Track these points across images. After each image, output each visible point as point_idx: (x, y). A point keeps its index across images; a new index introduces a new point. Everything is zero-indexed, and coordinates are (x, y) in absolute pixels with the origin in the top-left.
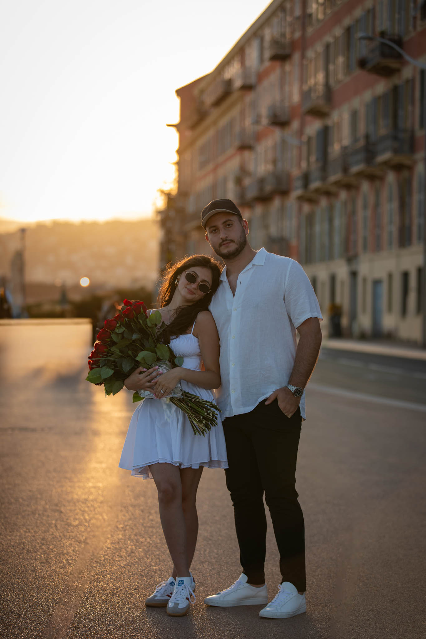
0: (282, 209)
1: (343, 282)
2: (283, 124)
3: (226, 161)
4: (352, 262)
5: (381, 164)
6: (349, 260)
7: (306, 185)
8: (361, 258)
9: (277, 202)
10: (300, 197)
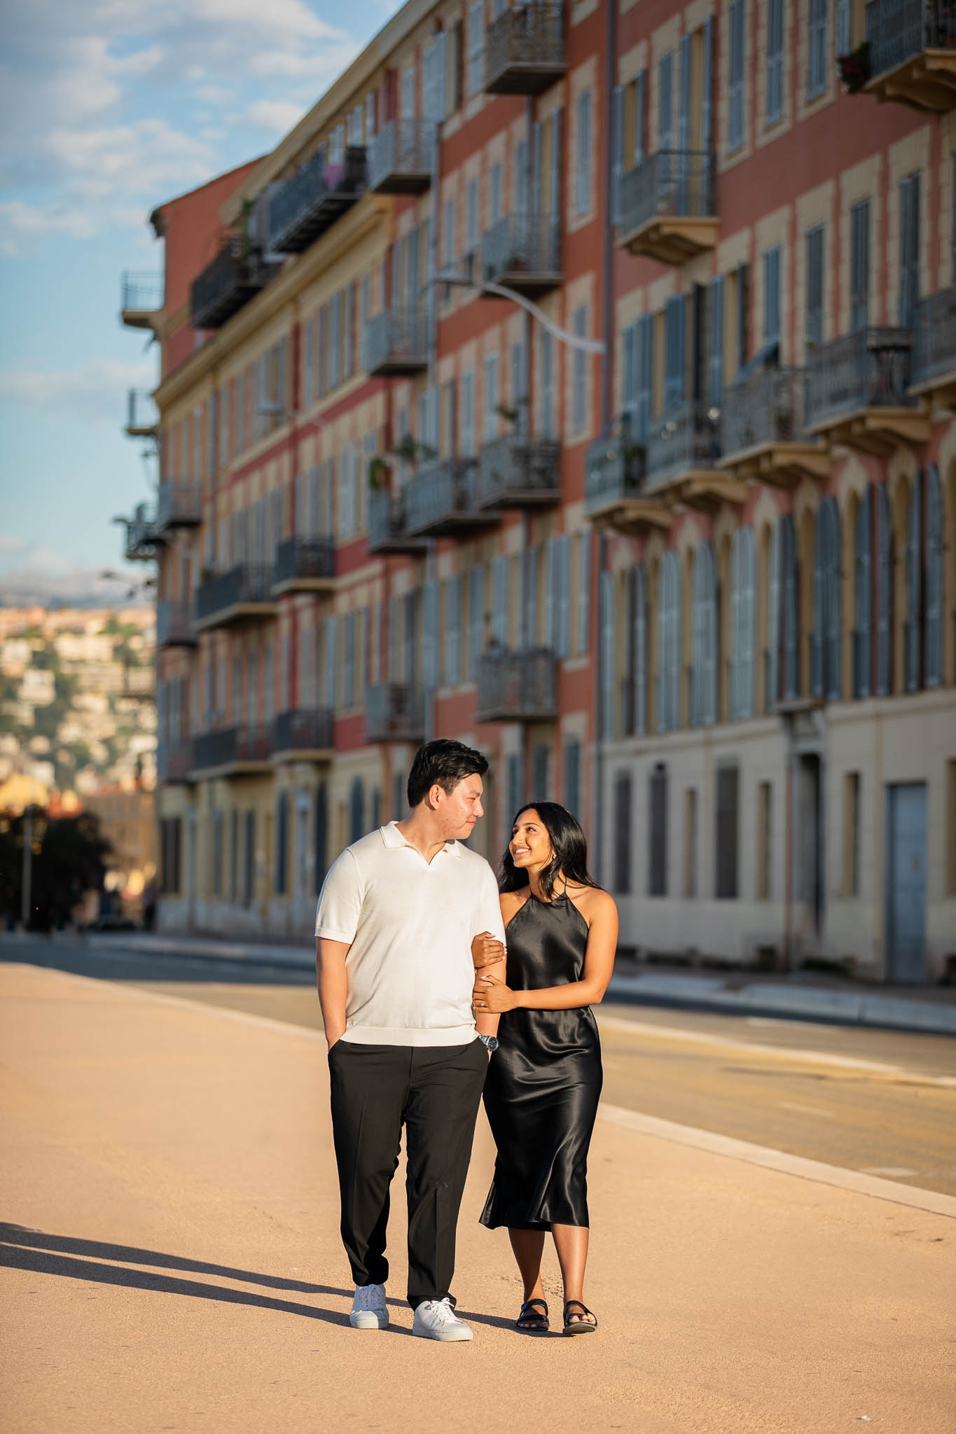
1: (766, 788)
2: (537, 292)
3: (331, 415)
4: (801, 725)
5: (928, 395)
6: (789, 717)
7: (632, 482)
8: (836, 710)
9: (514, 537)
10: (607, 518)
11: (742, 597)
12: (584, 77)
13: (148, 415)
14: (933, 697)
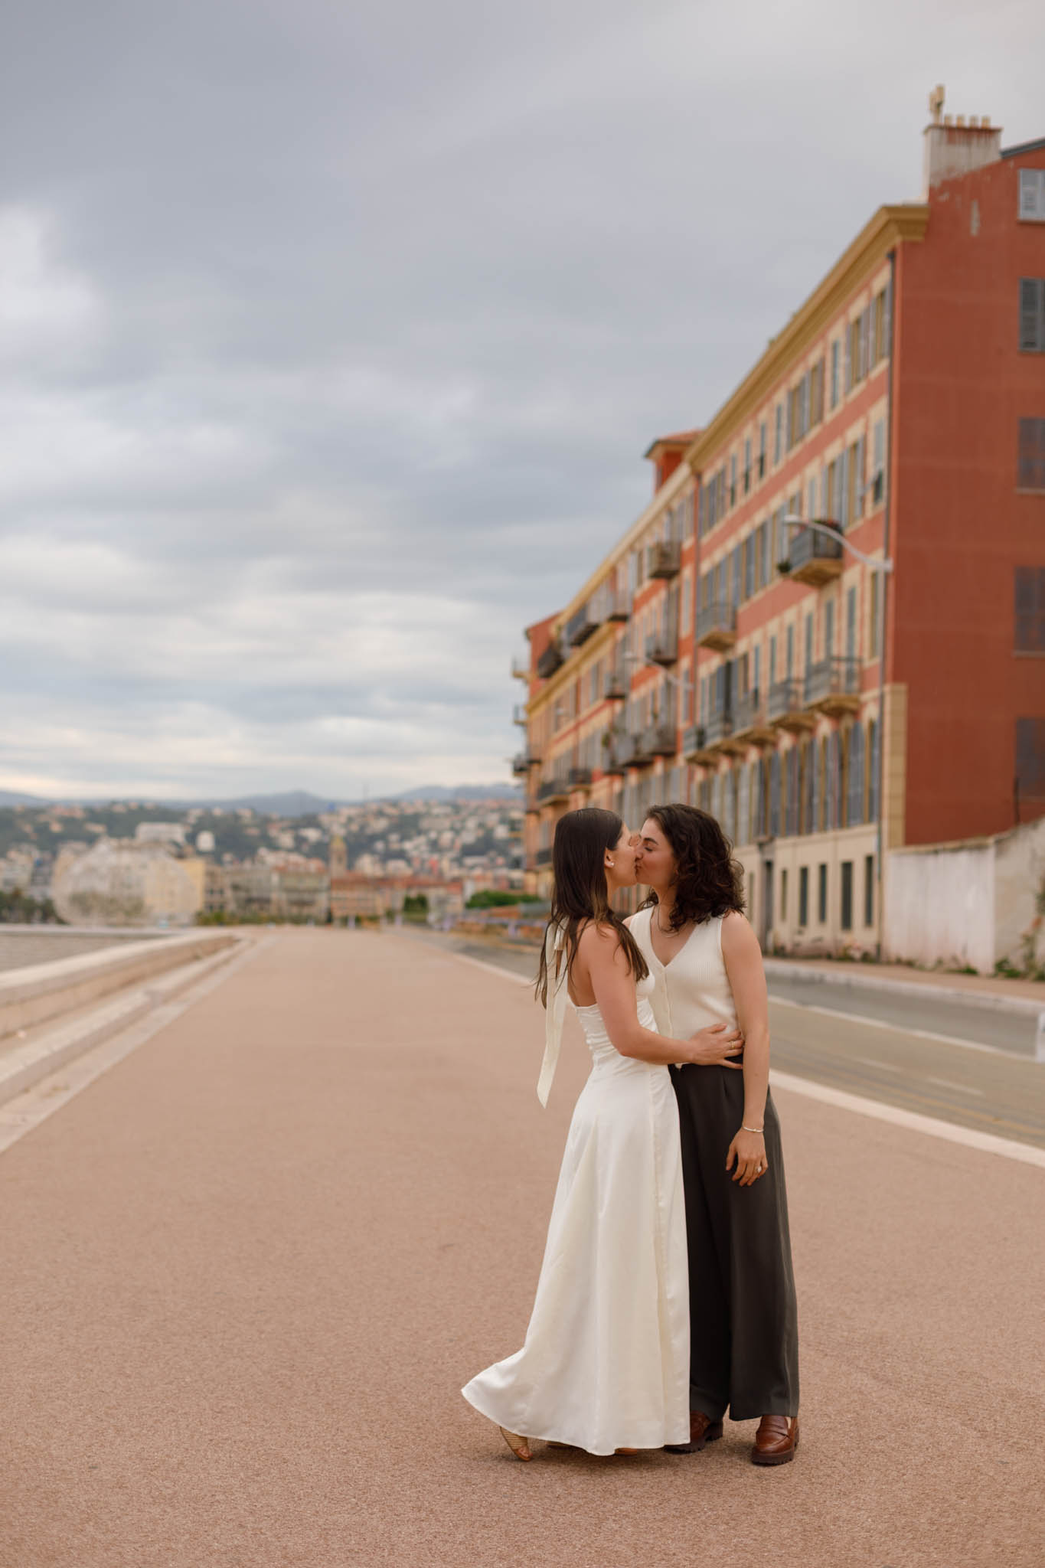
0: (667, 776)
1: (751, 877)
2: (668, 663)
3: (591, 716)
4: (766, 849)
5: (811, 708)
6: (761, 846)
7: (700, 743)
8: (779, 842)
9: (659, 768)
10: (691, 761)
11: (744, 793)
12: (687, 573)
13: (522, 716)
14: (816, 836)
